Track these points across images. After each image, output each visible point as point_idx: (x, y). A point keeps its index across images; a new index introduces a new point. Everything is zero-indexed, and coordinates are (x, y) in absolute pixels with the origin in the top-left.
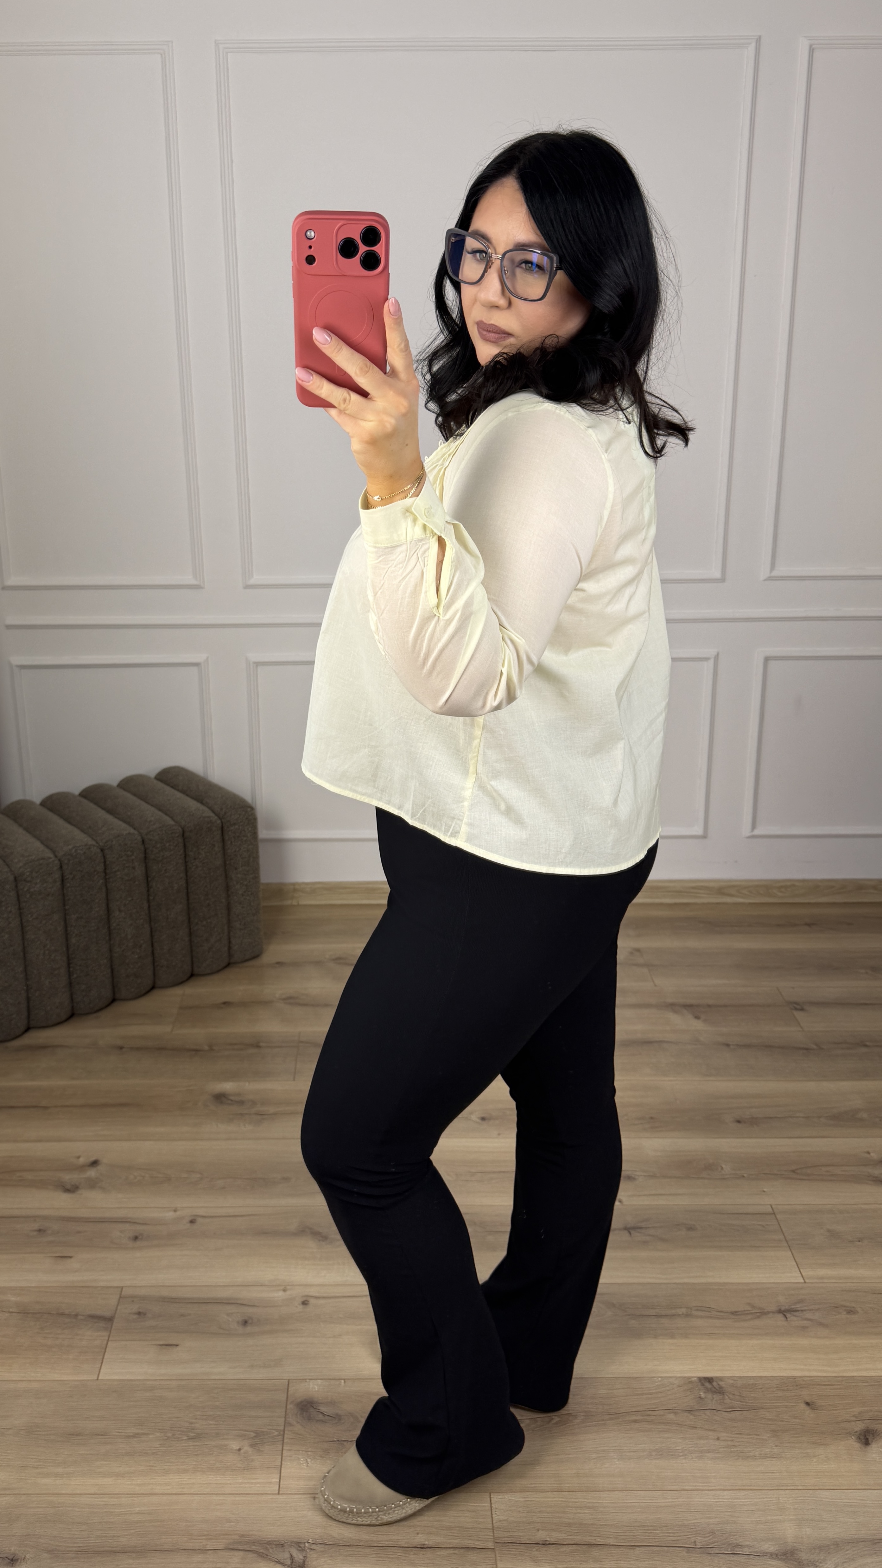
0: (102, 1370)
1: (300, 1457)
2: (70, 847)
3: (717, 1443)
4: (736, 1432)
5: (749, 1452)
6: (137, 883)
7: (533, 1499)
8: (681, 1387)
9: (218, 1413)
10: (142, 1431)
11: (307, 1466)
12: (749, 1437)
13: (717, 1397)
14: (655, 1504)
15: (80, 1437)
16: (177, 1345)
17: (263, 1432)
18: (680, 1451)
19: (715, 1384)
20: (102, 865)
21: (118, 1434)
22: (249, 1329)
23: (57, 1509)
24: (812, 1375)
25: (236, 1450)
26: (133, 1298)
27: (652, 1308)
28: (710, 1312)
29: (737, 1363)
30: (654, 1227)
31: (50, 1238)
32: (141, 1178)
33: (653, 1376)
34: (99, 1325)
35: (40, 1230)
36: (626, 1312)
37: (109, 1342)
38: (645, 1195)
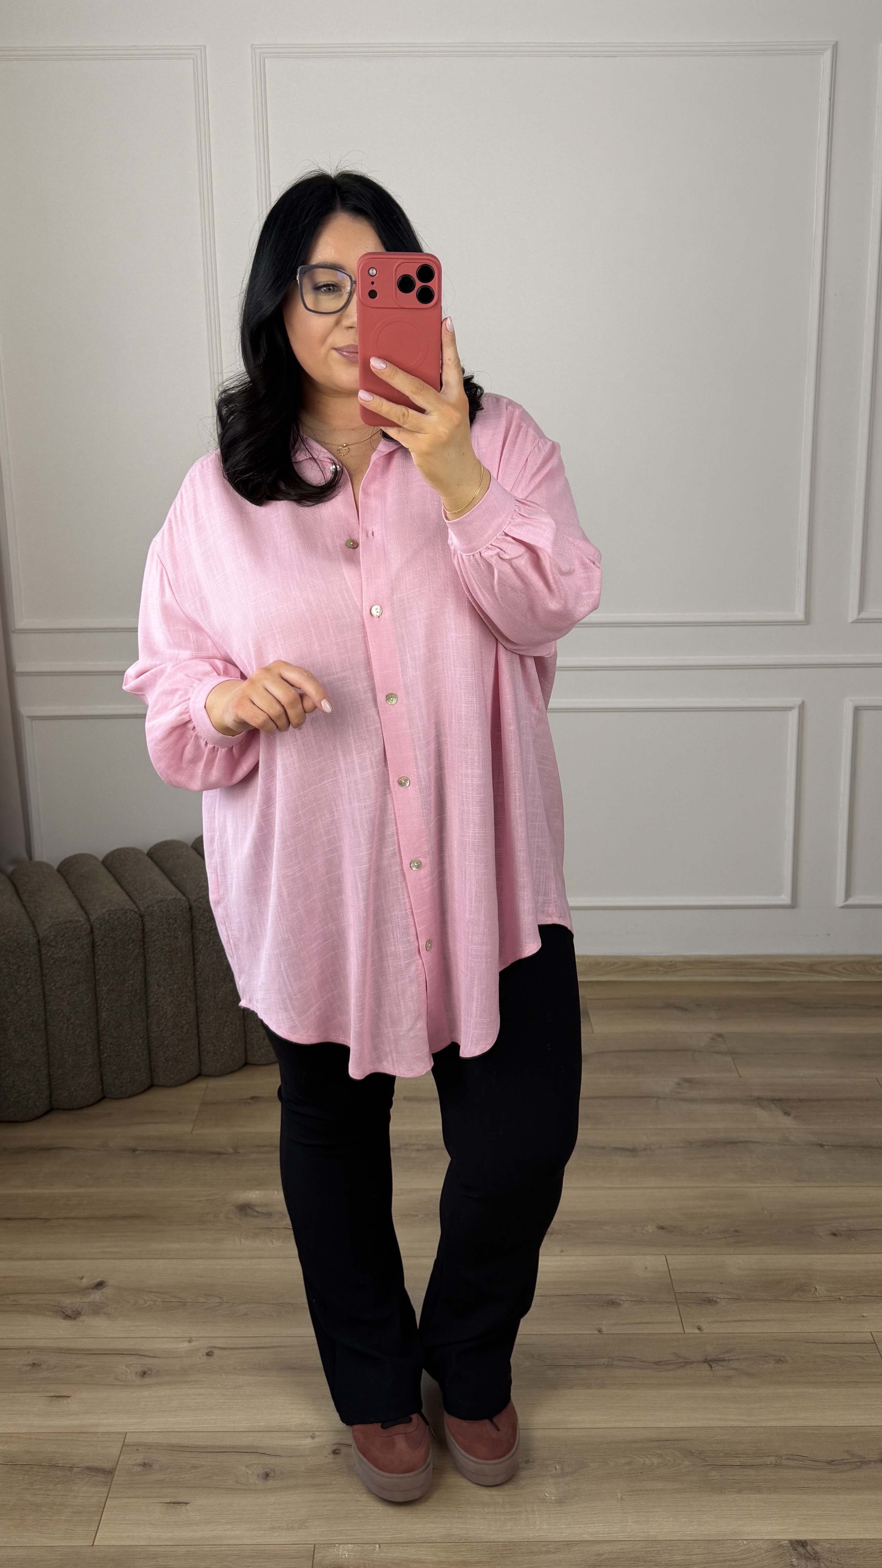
0: (98, 1534)
2: (106, 910)
8: (770, 1552)
13: (811, 1564)
16: (187, 1503)
19: (809, 1548)
20: (140, 933)
22: (270, 1483)
26: (137, 1447)
27: (735, 1457)
28: (802, 1461)
29: (835, 1523)
30: (737, 1359)
31: (46, 1374)
32: (152, 1303)
33: (737, 1538)
34: (98, 1479)
35: (34, 1365)
36: (706, 1461)
37: (108, 1500)
38: (728, 1321)
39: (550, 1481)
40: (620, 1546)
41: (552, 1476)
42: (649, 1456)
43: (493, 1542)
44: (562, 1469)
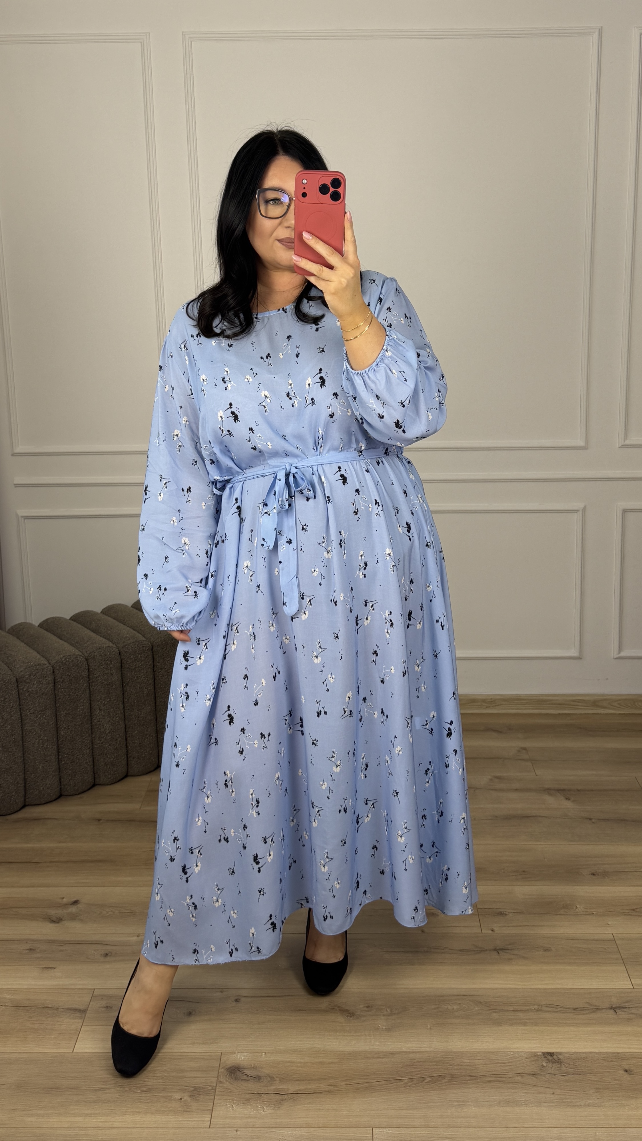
0: (76, 1046)
1: (227, 1104)
2: (61, 656)
3: (552, 1096)
4: (569, 1089)
5: (576, 1102)
6: (114, 687)
7: (406, 1132)
8: (528, 1058)
9: (166, 1075)
10: (106, 1087)
11: (233, 1110)
12: (578, 1092)
13: (556, 1066)
14: (500, 1136)
15: (59, 1090)
17: (200, 1087)
18: (523, 1101)
19: (555, 1057)
20: (87, 670)
21: (87, 1088)
22: (192, 1018)
23: (39, 1137)
24: (632, 1051)
25: (179, 1099)
26: (102, 997)
27: (510, 1005)
28: (556, 1008)
29: (574, 1043)
30: (517, 949)
31: (39, 955)
32: (112, 913)
33: (507, 1051)
34: (75, 1015)
35: (31, 949)
36: (490, 1007)
37: (83, 1027)
38: (513, 926)
39: (383, 1018)
40: (427, 1055)
41: (384, 1015)
42: (451, 1004)
43: (342, 1052)
44: (391, 1011)
